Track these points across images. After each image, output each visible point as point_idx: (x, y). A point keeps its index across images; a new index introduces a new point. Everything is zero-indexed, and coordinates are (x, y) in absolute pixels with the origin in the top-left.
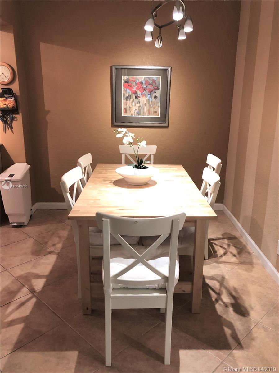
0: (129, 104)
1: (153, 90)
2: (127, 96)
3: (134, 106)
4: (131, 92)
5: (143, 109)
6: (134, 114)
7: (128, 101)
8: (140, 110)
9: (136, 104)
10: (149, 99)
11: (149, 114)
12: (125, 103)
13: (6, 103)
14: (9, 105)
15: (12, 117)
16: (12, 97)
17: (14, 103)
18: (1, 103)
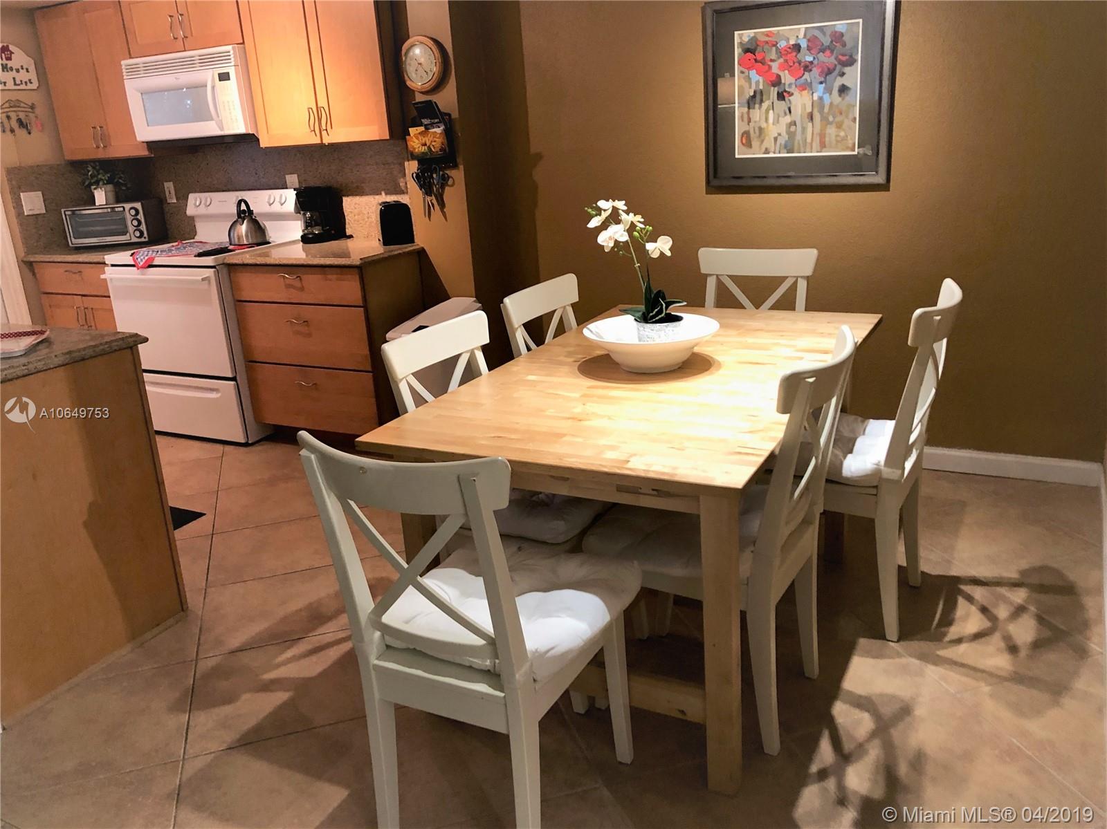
0: (758, 119)
1: (834, 69)
2: (752, 94)
3: (773, 124)
4: (764, 81)
5: (804, 129)
6: (773, 150)
7: (754, 108)
8: (791, 135)
9: (779, 117)
10: (821, 98)
11: (823, 145)
12: (746, 116)
13: (427, 140)
14: (433, 146)
15: (443, 175)
16: (439, 124)
17: (443, 138)
18: (417, 141)
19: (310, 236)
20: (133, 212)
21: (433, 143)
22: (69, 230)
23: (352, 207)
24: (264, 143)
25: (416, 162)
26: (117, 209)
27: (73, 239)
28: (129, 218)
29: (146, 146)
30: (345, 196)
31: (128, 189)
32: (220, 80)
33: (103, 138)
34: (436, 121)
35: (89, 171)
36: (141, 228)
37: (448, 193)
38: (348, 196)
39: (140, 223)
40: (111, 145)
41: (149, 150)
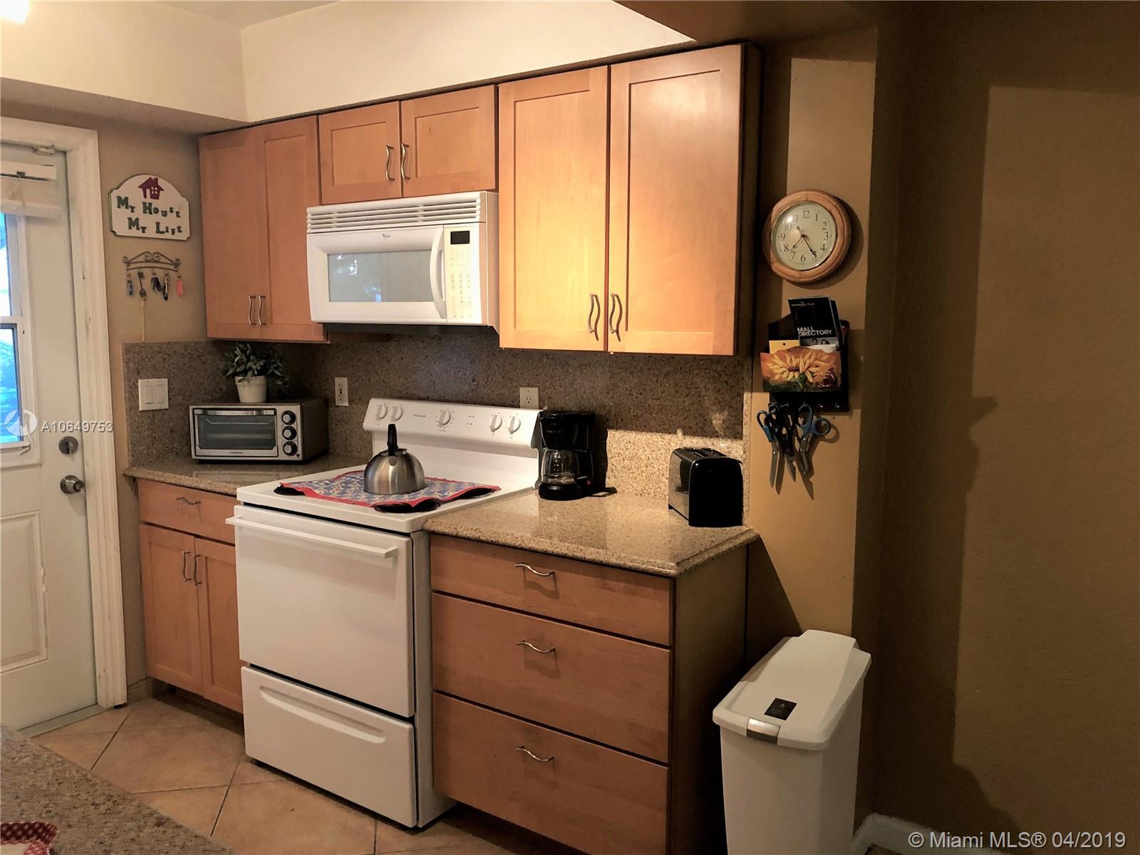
13: (802, 362)
14: (812, 373)
15: (818, 423)
16: (827, 339)
17: (835, 363)
18: (780, 363)
19: (555, 488)
20: (287, 418)
21: (813, 369)
22: (195, 437)
23: (622, 446)
24: (506, 342)
25: (767, 396)
26: (265, 412)
27: (197, 448)
28: (280, 426)
29: (322, 329)
30: (612, 428)
31: (285, 383)
32: (452, 243)
33: (263, 313)
34: (825, 332)
35: (236, 356)
36: (295, 441)
37: (823, 454)
38: (617, 429)
39: (294, 433)
40: (272, 323)
41: (324, 335)
